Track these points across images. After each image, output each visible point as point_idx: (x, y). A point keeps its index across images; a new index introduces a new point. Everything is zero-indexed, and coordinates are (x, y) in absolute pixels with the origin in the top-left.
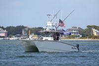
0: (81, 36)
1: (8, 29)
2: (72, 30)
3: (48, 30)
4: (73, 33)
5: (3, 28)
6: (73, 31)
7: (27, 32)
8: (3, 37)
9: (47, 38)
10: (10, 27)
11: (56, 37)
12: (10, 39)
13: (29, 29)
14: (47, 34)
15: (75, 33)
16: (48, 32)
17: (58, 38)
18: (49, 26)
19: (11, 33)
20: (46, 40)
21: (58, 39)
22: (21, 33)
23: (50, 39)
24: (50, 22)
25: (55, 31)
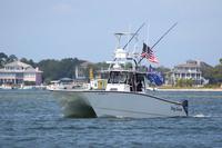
0: (206, 82)
1: (44, 64)
2: (187, 68)
3: (117, 67)
4: (188, 75)
5: (31, 63)
6: (190, 71)
8: (33, 83)
9: (115, 86)
10: (48, 60)
11: (136, 84)
12: (48, 87)
13: (90, 66)
15: (193, 75)
16: (117, 73)
17: (140, 86)
19: (49, 75)
20: (114, 91)
21: (139, 88)
22: (72, 76)
23: (121, 87)
24: (121, 50)
25: (134, 70)
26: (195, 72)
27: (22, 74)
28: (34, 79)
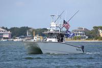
0: (87, 37)
1: (12, 30)
2: (78, 31)
3: (52, 31)
4: (79, 34)
5: (6, 29)
7: (32, 33)
8: (7, 38)
9: (51, 39)
10: (14, 28)
12: (14, 40)
13: (34, 30)
14: (51, 35)
18: (53, 27)
22: (25, 35)
24: (54, 23)
25: (59, 32)
26: (82, 33)
27: (2, 34)
28: (8, 36)
